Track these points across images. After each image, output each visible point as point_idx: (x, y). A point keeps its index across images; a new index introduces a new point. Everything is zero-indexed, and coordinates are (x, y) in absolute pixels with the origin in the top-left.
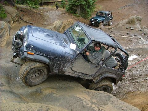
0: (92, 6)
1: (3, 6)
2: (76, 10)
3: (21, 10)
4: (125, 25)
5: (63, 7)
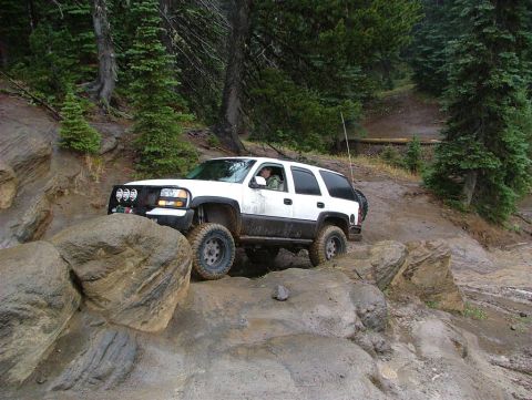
2: (460, 187)
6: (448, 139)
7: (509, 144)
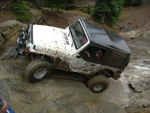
0: (118, 14)
1: (30, 9)
2: (101, 17)
3: (46, 14)
4: (149, 36)
5: (89, 13)
6: (97, 4)
7: (113, 5)
